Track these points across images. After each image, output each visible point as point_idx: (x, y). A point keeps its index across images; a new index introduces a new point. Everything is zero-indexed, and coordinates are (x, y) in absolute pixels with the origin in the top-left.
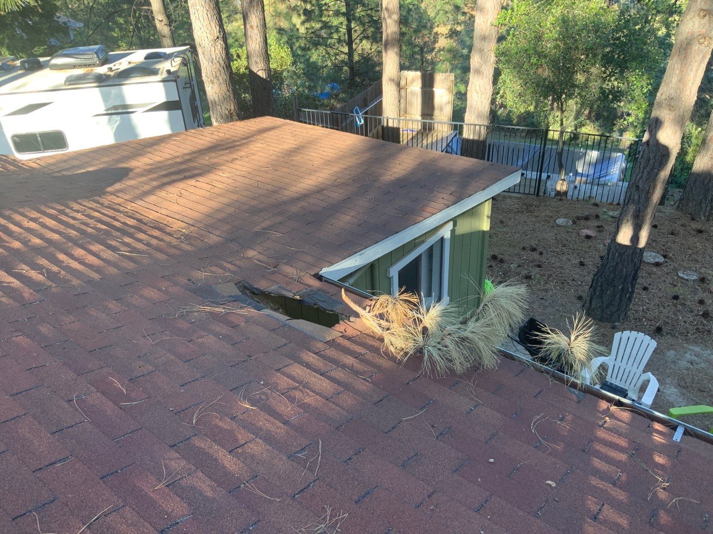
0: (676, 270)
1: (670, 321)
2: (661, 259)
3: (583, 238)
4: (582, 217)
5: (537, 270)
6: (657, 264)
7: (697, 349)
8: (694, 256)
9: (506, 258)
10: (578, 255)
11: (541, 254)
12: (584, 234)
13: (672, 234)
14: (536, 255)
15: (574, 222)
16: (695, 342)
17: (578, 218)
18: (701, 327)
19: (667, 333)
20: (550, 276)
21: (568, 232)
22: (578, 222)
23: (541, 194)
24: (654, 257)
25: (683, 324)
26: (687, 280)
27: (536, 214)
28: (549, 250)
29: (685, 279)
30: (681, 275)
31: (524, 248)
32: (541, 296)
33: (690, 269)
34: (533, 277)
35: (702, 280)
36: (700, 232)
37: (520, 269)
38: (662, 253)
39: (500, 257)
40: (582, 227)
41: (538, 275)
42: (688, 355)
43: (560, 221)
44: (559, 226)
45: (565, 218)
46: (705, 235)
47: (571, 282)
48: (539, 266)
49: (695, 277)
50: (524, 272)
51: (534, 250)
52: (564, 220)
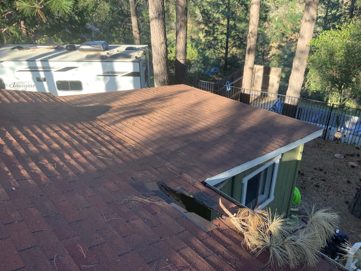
3: (350, 167)
4: (350, 154)
5: (323, 182)
9: (305, 173)
10: (347, 176)
11: (325, 173)
12: (351, 165)
14: (322, 174)
15: (345, 157)
17: (347, 155)
20: (330, 187)
21: (341, 162)
22: (347, 157)
23: (326, 138)
28: (330, 171)
31: (315, 169)
32: (324, 199)
34: (320, 186)
37: (312, 180)
39: (302, 172)
40: (349, 160)
41: (323, 186)
43: (337, 155)
44: (336, 158)
45: (340, 154)
47: (342, 192)
48: (324, 180)
50: (315, 183)
51: (321, 170)
52: (339, 155)
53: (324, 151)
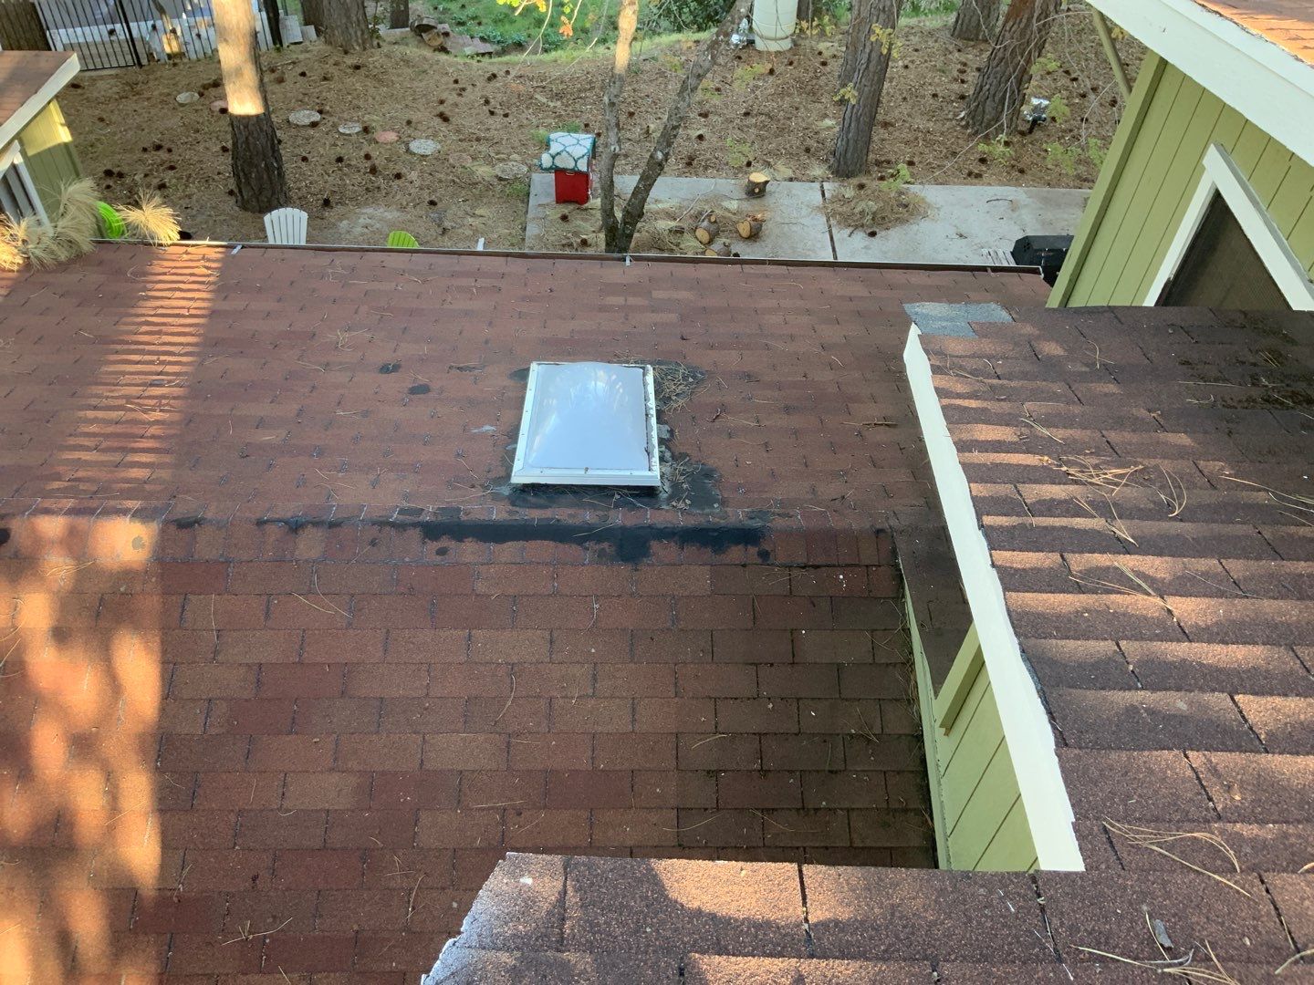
0: (335, 126)
1: (336, 189)
2: (317, 117)
3: (219, 114)
4: (209, 84)
5: (171, 173)
6: (314, 125)
7: (369, 211)
8: (355, 102)
9: (125, 169)
10: (217, 138)
11: (170, 150)
12: (218, 109)
13: (325, 79)
14: (163, 155)
15: (201, 95)
16: (366, 204)
17: (205, 87)
18: (370, 186)
19: (337, 204)
20: (190, 176)
21: (197, 111)
22: (206, 92)
23: (144, 61)
24: (309, 117)
25: (351, 187)
26: (350, 135)
27: (147, 95)
28: (179, 143)
29: (347, 135)
30: (341, 130)
31: (145, 150)
32: (184, 206)
33: (351, 120)
34: (168, 184)
35: (366, 130)
36: (357, 67)
37: (148, 179)
38: (317, 108)
39: (116, 170)
40: (213, 98)
41: (174, 181)
42: (361, 221)
43: (182, 98)
44: (182, 105)
45: (187, 91)
46: (362, 71)
47: (216, 177)
48: (172, 168)
49: (357, 129)
50: (155, 182)
51: (158, 148)
52: (187, 94)
53: (148, 99)
